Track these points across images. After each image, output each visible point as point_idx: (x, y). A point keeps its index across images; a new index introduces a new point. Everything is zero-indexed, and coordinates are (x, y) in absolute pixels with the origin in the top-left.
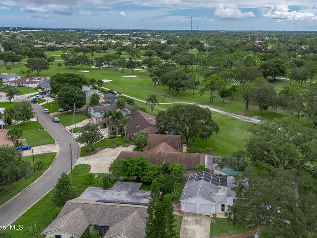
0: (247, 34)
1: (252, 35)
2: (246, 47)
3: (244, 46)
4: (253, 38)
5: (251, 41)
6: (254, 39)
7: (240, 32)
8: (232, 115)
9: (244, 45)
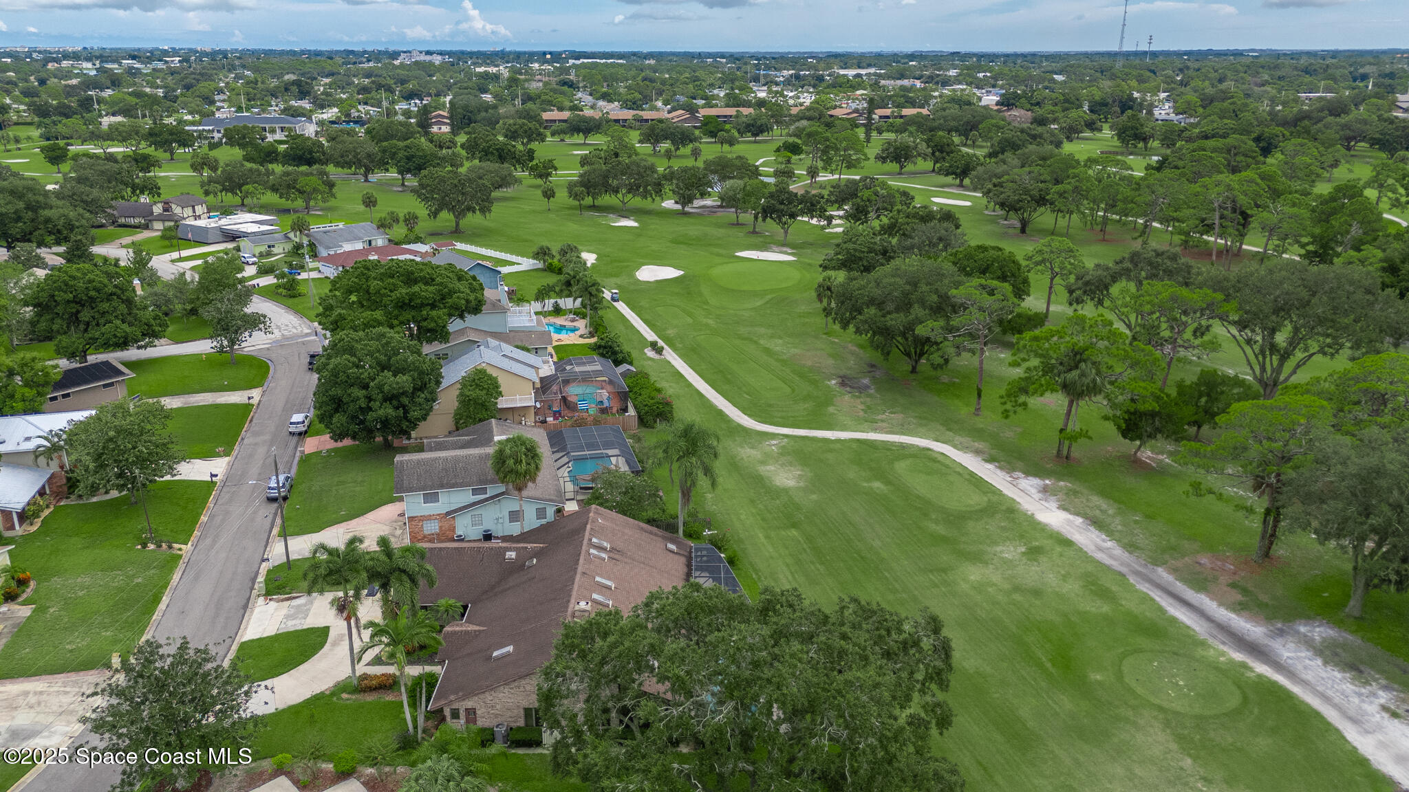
0: (1362, 66)
1: (1388, 68)
2: (1345, 126)
3: (1338, 119)
4: (1387, 81)
5: (1377, 96)
6: (1392, 90)
7: (1335, 54)
8: (1159, 586)
9: (1339, 115)
